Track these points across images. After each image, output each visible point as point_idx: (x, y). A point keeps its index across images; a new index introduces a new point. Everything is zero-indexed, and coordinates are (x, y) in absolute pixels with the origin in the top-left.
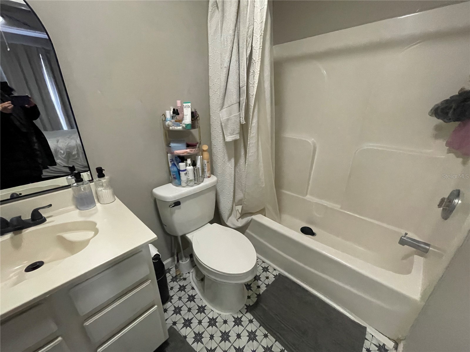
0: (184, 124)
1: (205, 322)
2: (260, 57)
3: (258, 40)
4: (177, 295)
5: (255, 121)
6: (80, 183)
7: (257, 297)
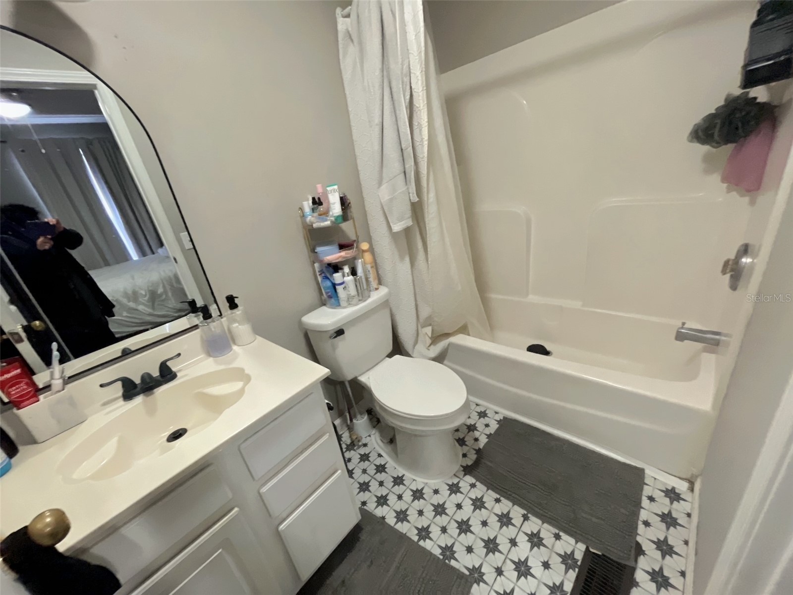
0: (331, 217)
1: (408, 496)
2: (425, 102)
3: (418, 78)
4: (358, 467)
5: (432, 195)
6: (209, 320)
7: (476, 454)
